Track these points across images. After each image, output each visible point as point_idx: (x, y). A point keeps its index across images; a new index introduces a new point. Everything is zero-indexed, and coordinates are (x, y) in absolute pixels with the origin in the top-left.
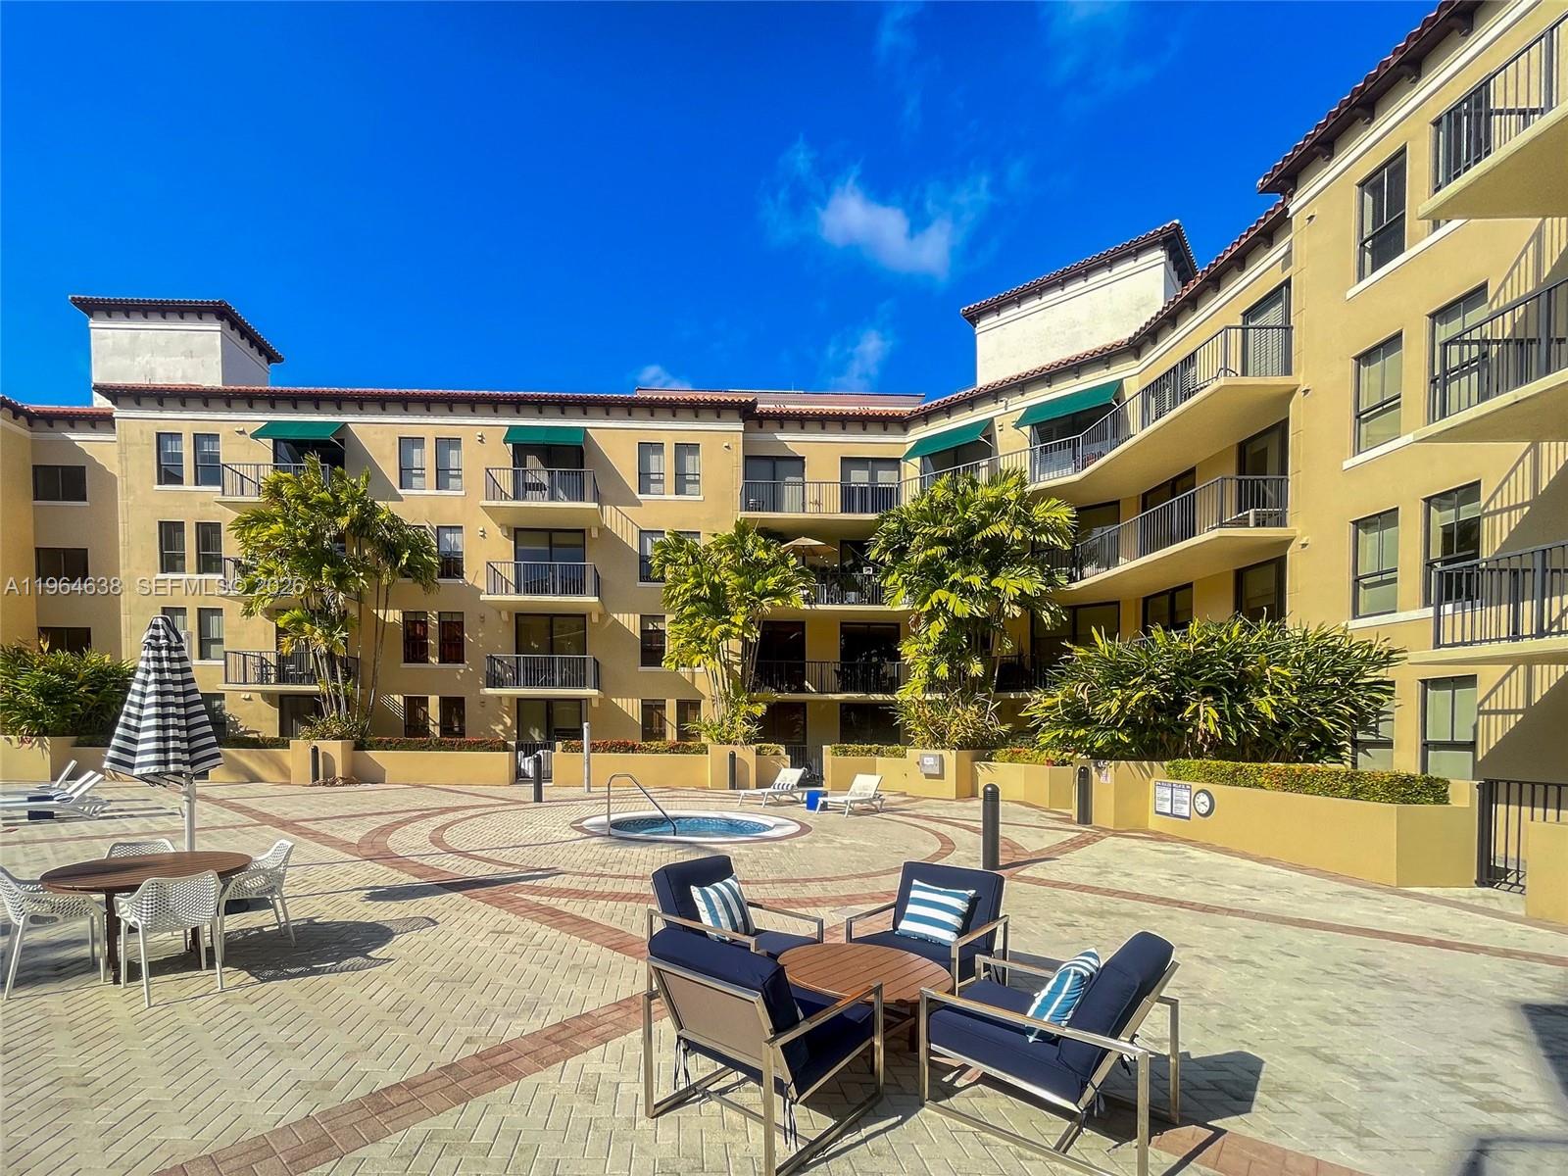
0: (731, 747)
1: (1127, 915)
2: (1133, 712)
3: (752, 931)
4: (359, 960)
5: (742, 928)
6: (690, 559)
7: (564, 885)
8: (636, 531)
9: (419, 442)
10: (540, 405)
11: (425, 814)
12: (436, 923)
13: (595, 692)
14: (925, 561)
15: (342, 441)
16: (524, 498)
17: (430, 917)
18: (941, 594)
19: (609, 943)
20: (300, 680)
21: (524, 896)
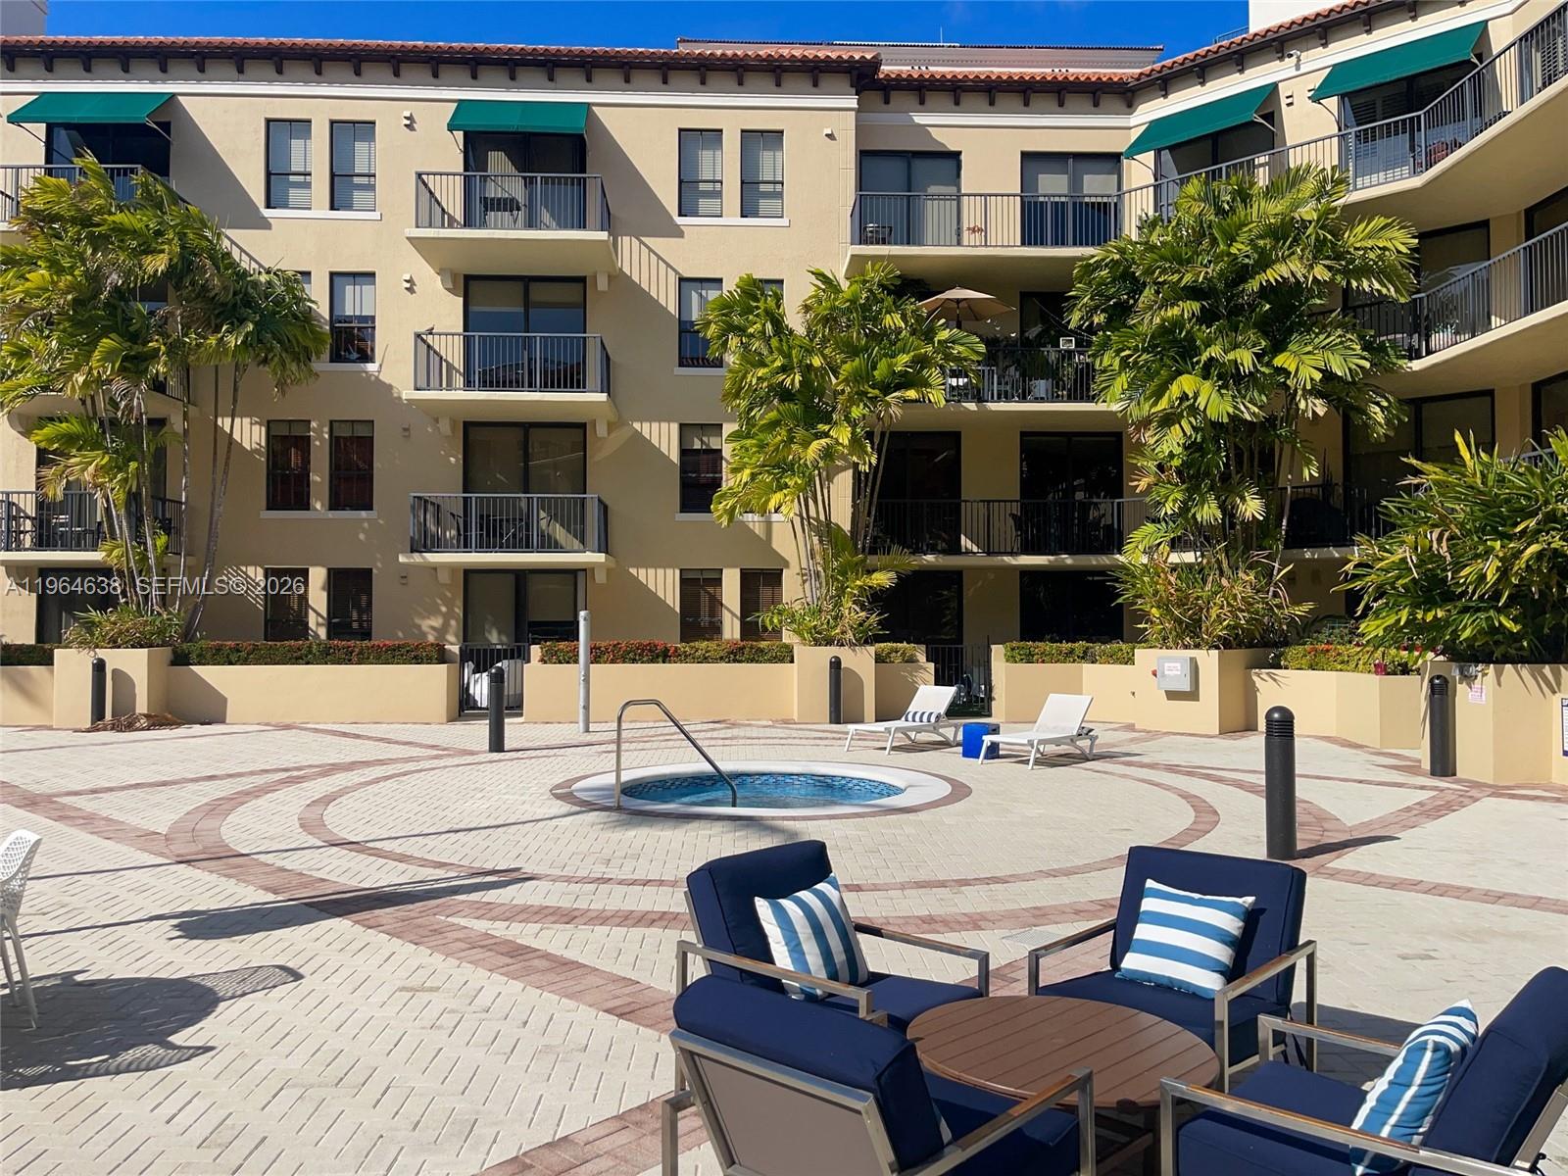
0: (833, 651)
1: (1522, 936)
2: (1522, 579)
3: (862, 977)
4: (153, 1051)
5: (844, 973)
6: (769, 326)
7: (536, 900)
8: (673, 279)
9: (300, 127)
10: (512, 66)
11: (294, 777)
12: (297, 976)
13: (601, 557)
14: (1162, 326)
15: (166, 126)
16: (483, 225)
17: (290, 965)
18: (1186, 383)
19: (610, 1004)
20: (78, 545)
21: (463, 922)
